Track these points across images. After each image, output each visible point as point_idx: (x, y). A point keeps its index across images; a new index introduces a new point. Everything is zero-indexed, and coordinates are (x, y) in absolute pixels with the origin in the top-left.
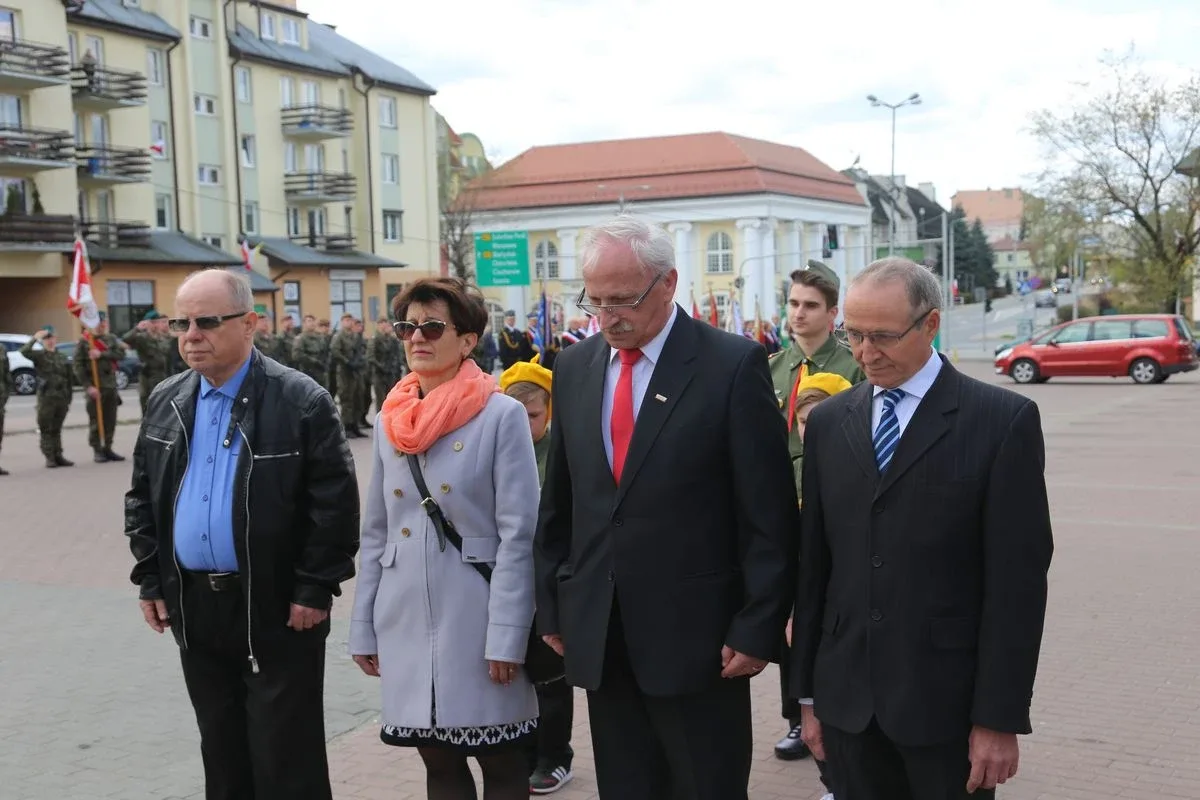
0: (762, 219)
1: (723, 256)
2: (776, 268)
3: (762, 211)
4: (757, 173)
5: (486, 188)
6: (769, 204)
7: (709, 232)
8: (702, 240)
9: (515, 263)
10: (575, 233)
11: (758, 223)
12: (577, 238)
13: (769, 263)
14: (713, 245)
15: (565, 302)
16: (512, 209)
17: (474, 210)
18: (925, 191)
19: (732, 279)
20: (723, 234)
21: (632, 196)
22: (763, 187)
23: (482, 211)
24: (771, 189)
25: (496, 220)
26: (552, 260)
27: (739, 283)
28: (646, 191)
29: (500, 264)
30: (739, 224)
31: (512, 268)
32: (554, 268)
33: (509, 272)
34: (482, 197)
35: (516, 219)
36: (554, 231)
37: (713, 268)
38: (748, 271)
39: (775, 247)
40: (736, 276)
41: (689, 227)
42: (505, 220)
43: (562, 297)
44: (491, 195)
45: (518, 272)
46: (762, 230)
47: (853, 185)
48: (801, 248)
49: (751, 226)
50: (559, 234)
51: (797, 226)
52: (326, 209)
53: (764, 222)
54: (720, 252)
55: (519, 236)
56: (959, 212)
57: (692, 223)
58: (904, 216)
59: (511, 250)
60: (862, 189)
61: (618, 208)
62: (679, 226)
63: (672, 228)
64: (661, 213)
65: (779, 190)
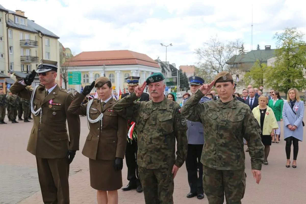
0: (137, 70)
3: (137, 69)
4: (136, 60)
5: (71, 61)
6: (138, 67)
7: (125, 73)
8: (123, 75)
9: (78, 79)
10: (93, 72)
11: (136, 71)
12: (93, 74)
14: (125, 76)
16: (78, 66)
17: (68, 66)
18: (173, 65)
20: (128, 74)
21: (106, 64)
22: (137, 63)
23: (70, 66)
24: (139, 63)
25: (73, 69)
26: (87, 78)
28: (110, 63)
29: (74, 79)
30: (131, 71)
32: (88, 81)
33: (76, 81)
34: (71, 63)
35: (79, 69)
36: (88, 72)
41: (120, 72)
42: (76, 69)
44: (73, 63)
45: (79, 81)
46: (137, 73)
47: (157, 63)
48: (145, 77)
49: (134, 72)
50: (89, 72)
51: (145, 72)
52: (31, 65)
53: (137, 71)
55: (79, 73)
56: (181, 70)
57: (121, 71)
58: (169, 71)
59: (77, 76)
60: (159, 64)
61: (103, 67)
62: (118, 71)
63: (116, 72)
64: (113, 68)
65: (141, 64)
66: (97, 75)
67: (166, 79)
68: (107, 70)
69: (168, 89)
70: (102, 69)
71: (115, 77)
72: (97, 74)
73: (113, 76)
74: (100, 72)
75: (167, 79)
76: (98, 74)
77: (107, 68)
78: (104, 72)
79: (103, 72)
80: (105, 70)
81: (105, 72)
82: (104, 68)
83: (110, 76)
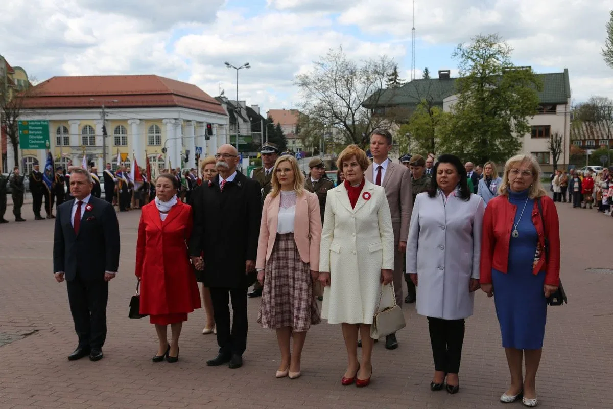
0: (175, 119)
1: (156, 137)
2: (182, 144)
3: (175, 115)
4: (174, 96)
5: (28, 97)
6: (179, 112)
7: (150, 124)
8: (145, 129)
9: (41, 137)
10: (78, 122)
11: (173, 121)
12: (79, 125)
13: (179, 141)
14: (151, 130)
15: (73, 158)
16: (42, 108)
17: (21, 108)
18: (255, 109)
19: (161, 148)
20: (156, 126)
21: (109, 105)
22: (177, 103)
23: (25, 108)
24: (179, 104)
25: (34, 114)
26: (66, 135)
27: (164, 150)
28: (117, 102)
29: (33, 137)
30: (164, 121)
31: (40, 140)
32: (67, 141)
33: (38, 142)
34: (25, 101)
35: (45, 114)
36: (66, 121)
37: (151, 143)
38: (169, 145)
39: (182, 134)
40: (163, 147)
41: (138, 122)
42: (40, 114)
43: (72, 156)
44: (32, 100)
45: (43, 142)
46: (176, 125)
47: (220, 105)
48: (195, 135)
49: (170, 123)
50: (70, 122)
51: (193, 123)
53: (177, 121)
54: (155, 135)
55: (42, 123)
56: (270, 119)
57: (140, 120)
58: (245, 121)
59: (39, 130)
60: (224, 107)
61: (101, 110)
62: (133, 121)
63: (129, 122)
64: (124, 115)
65: (184, 105)
66: (88, 128)
67: (238, 139)
68: (110, 117)
70: (98, 116)
71: (129, 132)
72: (87, 126)
73: (124, 131)
74: (95, 122)
75: (240, 138)
76: (90, 126)
77: (109, 114)
78: (104, 123)
79: (102, 121)
80: (106, 118)
81: (106, 121)
82: (104, 114)
83: (117, 131)
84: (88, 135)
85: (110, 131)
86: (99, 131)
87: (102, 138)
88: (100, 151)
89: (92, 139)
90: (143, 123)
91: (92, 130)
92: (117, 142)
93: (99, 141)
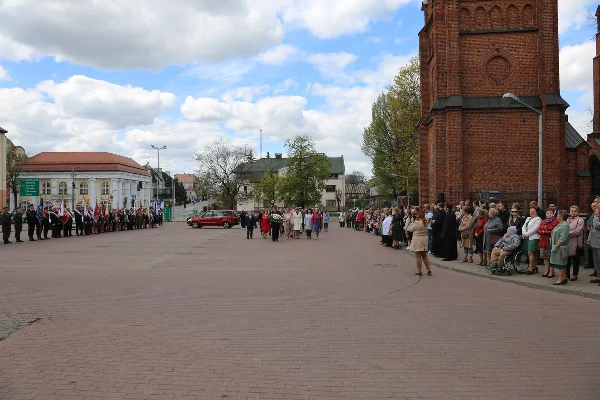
0: (119, 179)
2: (123, 194)
3: (119, 177)
4: (118, 165)
5: (25, 164)
6: (121, 174)
7: (103, 182)
8: (100, 184)
9: (34, 189)
10: (58, 180)
11: (118, 180)
13: (121, 192)
14: (103, 186)
16: (34, 172)
17: (21, 171)
18: (167, 173)
19: (109, 196)
20: (107, 183)
21: (76, 170)
22: (121, 170)
23: (24, 172)
24: (123, 170)
25: (28, 175)
26: (49, 188)
27: (112, 198)
29: (29, 189)
30: (112, 180)
32: (49, 191)
33: (32, 192)
34: (23, 167)
35: (38, 175)
36: (50, 180)
37: (103, 193)
38: (115, 194)
39: (123, 188)
40: (111, 196)
41: (95, 180)
42: (32, 175)
43: (52, 201)
44: (27, 167)
45: (36, 192)
46: (119, 182)
47: (147, 171)
48: (131, 188)
49: (116, 181)
51: (130, 181)
54: (106, 188)
55: (36, 180)
56: (177, 180)
57: (97, 179)
58: (161, 180)
59: (33, 185)
60: (149, 172)
61: (72, 173)
62: (92, 180)
63: (90, 180)
64: (86, 176)
65: (125, 171)
66: (63, 184)
67: (158, 191)
69: (161, 203)
70: (71, 177)
71: (89, 187)
73: (87, 186)
74: (68, 180)
75: (160, 190)
77: (77, 176)
79: (72, 180)
80: (75, 178)
81: (75, 180)
82: (74, 175)
83: (82, 186)
84: (63, 188)
85: (78, 185)
86: (70, 185)
87: (72, 190)
88: (71, 198)
89: (66, 191)
90: (99, 181)
91: (66, 185)
92: (82, 192)
93: (70, 192)
